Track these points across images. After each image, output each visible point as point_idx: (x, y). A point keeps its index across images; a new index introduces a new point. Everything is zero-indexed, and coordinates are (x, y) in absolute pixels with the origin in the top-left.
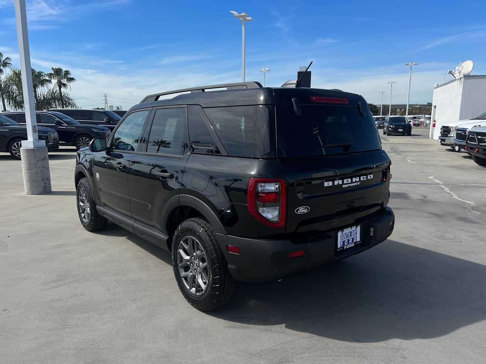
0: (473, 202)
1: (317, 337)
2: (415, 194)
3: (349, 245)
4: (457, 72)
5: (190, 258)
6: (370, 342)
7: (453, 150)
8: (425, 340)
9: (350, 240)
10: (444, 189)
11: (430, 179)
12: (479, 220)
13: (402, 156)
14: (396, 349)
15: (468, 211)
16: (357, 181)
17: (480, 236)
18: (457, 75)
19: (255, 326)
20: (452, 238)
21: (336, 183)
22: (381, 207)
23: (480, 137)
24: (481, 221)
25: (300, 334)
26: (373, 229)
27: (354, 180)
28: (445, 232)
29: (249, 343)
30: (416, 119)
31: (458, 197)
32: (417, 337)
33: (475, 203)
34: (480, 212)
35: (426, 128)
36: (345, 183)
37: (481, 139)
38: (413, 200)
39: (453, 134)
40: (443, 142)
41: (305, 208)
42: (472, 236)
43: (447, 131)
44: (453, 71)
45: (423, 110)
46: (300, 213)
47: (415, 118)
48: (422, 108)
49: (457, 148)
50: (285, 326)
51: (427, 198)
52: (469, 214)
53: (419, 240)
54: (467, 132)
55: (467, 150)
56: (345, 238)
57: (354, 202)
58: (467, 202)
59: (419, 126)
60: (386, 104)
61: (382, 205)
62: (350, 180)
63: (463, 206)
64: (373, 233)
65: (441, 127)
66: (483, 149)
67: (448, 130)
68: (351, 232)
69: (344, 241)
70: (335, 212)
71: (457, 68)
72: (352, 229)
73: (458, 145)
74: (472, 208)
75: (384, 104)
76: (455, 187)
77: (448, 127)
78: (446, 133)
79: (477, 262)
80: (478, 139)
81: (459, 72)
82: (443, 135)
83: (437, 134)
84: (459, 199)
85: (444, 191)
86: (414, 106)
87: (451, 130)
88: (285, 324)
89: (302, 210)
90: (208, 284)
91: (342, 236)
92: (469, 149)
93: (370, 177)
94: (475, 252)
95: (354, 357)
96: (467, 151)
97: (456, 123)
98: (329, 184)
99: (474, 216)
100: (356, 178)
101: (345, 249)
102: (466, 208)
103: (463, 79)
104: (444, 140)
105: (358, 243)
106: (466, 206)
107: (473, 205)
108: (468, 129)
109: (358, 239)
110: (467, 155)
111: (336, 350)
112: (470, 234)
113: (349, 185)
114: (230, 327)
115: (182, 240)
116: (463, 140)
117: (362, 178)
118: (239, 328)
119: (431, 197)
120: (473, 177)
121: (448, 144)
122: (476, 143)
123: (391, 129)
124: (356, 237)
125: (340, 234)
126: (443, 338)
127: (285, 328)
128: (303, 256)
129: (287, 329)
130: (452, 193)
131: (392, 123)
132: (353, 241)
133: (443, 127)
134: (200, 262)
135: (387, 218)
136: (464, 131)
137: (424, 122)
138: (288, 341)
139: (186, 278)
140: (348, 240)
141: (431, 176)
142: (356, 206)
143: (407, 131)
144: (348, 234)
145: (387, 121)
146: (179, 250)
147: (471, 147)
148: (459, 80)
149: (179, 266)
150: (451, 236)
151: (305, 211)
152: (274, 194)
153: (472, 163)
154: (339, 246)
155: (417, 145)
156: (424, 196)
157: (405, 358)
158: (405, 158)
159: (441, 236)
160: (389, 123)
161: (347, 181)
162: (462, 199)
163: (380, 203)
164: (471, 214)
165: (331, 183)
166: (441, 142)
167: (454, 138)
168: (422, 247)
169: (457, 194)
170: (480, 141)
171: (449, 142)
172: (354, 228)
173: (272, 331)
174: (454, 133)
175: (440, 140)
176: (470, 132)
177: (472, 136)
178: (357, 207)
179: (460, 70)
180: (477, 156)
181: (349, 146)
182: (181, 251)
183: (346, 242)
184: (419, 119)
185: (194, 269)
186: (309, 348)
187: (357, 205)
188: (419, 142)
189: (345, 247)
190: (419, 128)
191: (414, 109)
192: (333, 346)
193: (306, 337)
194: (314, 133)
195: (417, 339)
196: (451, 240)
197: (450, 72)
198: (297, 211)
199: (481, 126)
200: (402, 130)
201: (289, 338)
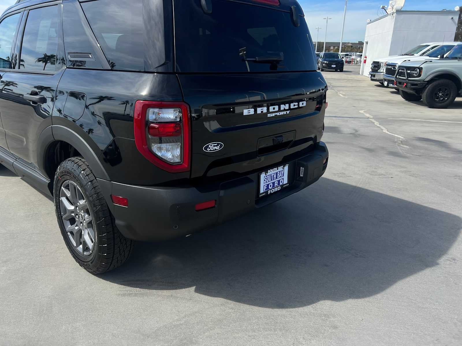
0: (402, 136)
1: (231, 304)
2: (347, 127)
3: (274, 188)
4: (390, 7)
5: (74, 208)
6: (295, 307)
7: (382, 85)
8: (359, 300)
9: (275, 182)
10: (374, 123)
11: (361, 113)
12: (409, 155)
13: (334, 90)
14: (325, 315)
15: (398, 145)
16: (286, 109)
17: (411, 172)
18: (389, 11)
19: (157, 291)
20: (384, 174)
21: (259, 110)
22: (313, 142)
23: (409, 72)
24: (411, 155)
25: (212, 300)
26: (303, 168)
27: (283, 107)
28: (376, 167)
29: (145, 317)
30: (348, 57)
31: (387, 130)
32: (350, 297)
33: (403, 137)
34: (409, 147)
35: (356, 66)
36: (270, 111)
37: (410, 73)
38: (345, 134)
39: (383, 70)
40: (373, 78)
41: (216, 144)
42: (403, 171)
43: (377, 66)
44: (386, 6)
45: (354, 49)
46: (211, 150)
47: (347, 55)
48: (354, 46)
49: (386, 83)
50: (194, 289)
51: (359, 132)
52: (399, 148)
53: (351, 176)
54: (396, 67)
55: (396, 84)
56: (269, 181)
57: (282, 136)
58: (396, 135)
59: (350, 63)
60: (321, 42)
61: (315, 139)
62: (277, 108)
63: (392, 140)
64: (303, 173)
65: (372, 63)
66: (411, 84)
67: (379, 65)
68: (277, 173)
69: (268, 185)
70: (257, 150)
71: (390, 2)
72: (278, 169)
73: (387, 80)
74: (401, 142)
75: (319, 42)
76: (385, 121)
77: (378, 62)
78: (376, 69)
79: (410, 200)
80: (407, 73)
81: (392, 6)
82: (373, 71)
83: (367, 69)
84: (389, 133)
85: (375, 125)
86: (347, 43)
87: (381, 65)
88: (194, 287)
89: (213, 147)
90: (95, 242)
91: (266, 179)
92: (398, 84)
93: (303, 104)
94: (407, 189)
95: (275, 331)
96: (395, 86)
97: (386, 58)
98: (249, 112)
99: (404, 150)
100: (285, 105)
101: (269, 194)
102: (395, 142)
103: (395, 13)
104: (374, 76)
105: (285, 186)
106: (396, 140)
107: (402, 139)
108: (397, 64)
109: (286, 181)
110: (394, 90)
111: (254, 321)
112: (401, 170)
113: (276, 114)
114: (124, 295)
115: (62, 186)
116: (392, 75)
117: (292, 105)
118: (136, 295)
119: (362, 131)
120: (400, 112)
121: (377, 79)
122: (405, 78)
123: (325, 65)
124: (283, 179)
125: (263, 176)
126: (379, 296)
127: (194, 293)
128: (214, 207)
129: (197, 294)
130: (382, 127)
131: (327, 59)
132: (279, 184)
133: (374, 63)
134: (85, 214)
135: (321, 155)
136: (394, 66)
137: (355, 59)
138: (196, 312)
139: (72, 233)
140: (274, 183)
141: (362, 110)
142: (283, 142)
143: (339, 67)
144: (274, 175)
145: (321, 57)
146: (61, 198)
147: (399, 81)
148: (391, 15)
149: (63, 218)
150: (383, 172)
151: (218, 148)
152: (172, 125)
153: (399, 98)
154: (262, 191)
155: (349, 80)
156: (356, 130)
157: (335, 327)
158: (337, 92)
159: (373, 172)
160: (323, 59)
161: (274, 109)
162: (391, 133)
163: (313, 137)
164: (401, 148)
165: (252, 111)
166: (371, 78)
167: (383, 73)
168: (354, 184)
169: (386, 127)
170: (409, 75)
171: (378, 78)
172: (280, 168)
173: (178, 298)
174: (383, 68)
175: (370, 75)
176: (399, 67)
177: (401, 71)
178: (285, 143)
179: (393, 4)
180: (404, 91)
181: (278, 62)
182: (64, 199)
183: (271, 185)
184: (351, 56)
185: (80, 223)
186: (220, 320)
187: (285, 140)
188: (351, 77)
189: (269, 191)
190: (350, 65)
191: (347, 47)
192: (251, 315)
193: (219, 305)
194: (240, 54)
195: (350, 299)
196: (383, 176)
197: (383, 8)
198: (206, 149)
199: (411, 60)
200: (335, 66)
201: (197, 307)
